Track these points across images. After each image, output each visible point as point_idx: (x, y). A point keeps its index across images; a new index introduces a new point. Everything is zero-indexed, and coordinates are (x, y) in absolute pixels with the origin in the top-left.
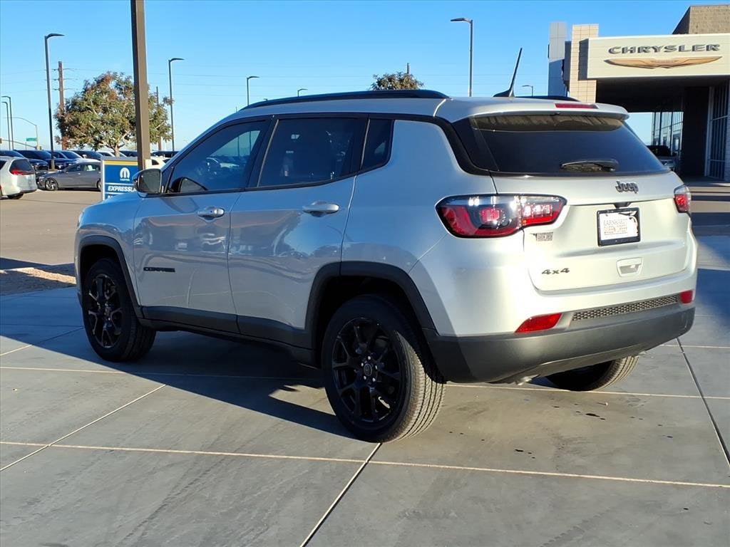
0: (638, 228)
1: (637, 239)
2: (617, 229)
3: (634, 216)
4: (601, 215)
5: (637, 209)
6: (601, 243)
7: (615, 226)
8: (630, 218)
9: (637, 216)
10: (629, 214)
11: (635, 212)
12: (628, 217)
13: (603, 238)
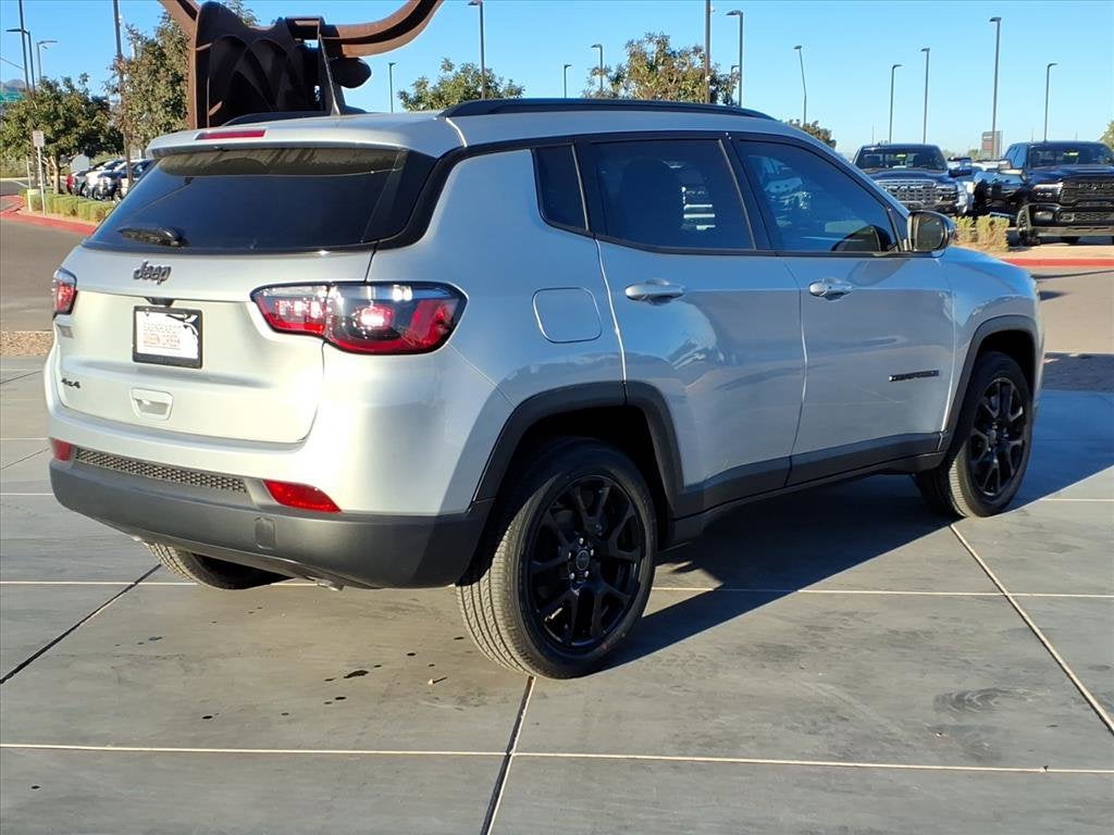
0: (200, 345)
1: (198, 363)
2: (163, 340)
3: (192, 323)
4: (138, 313)
5: (199, 313)
6: (137, 357)
7: (160, 335)
8: (186, 327)
9: (198, 324)
10: (182, 320)
11: (194, 318)
12: (181, 323)
13: (141, 350)
